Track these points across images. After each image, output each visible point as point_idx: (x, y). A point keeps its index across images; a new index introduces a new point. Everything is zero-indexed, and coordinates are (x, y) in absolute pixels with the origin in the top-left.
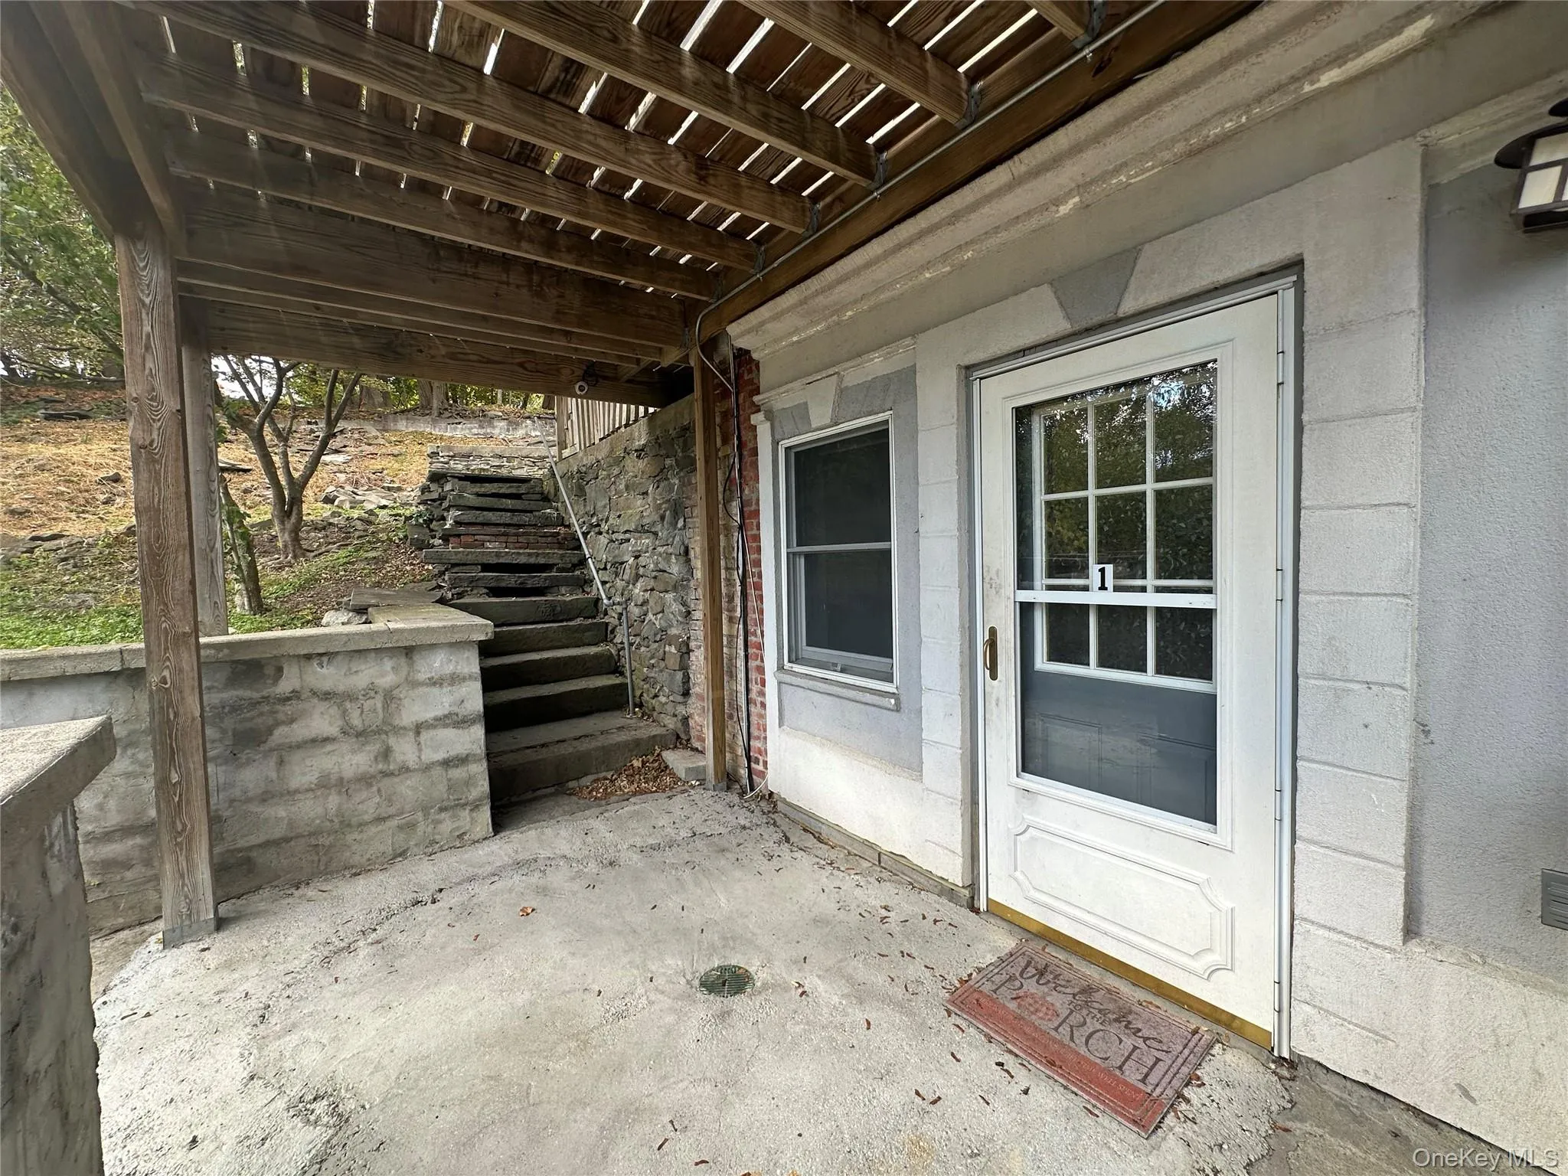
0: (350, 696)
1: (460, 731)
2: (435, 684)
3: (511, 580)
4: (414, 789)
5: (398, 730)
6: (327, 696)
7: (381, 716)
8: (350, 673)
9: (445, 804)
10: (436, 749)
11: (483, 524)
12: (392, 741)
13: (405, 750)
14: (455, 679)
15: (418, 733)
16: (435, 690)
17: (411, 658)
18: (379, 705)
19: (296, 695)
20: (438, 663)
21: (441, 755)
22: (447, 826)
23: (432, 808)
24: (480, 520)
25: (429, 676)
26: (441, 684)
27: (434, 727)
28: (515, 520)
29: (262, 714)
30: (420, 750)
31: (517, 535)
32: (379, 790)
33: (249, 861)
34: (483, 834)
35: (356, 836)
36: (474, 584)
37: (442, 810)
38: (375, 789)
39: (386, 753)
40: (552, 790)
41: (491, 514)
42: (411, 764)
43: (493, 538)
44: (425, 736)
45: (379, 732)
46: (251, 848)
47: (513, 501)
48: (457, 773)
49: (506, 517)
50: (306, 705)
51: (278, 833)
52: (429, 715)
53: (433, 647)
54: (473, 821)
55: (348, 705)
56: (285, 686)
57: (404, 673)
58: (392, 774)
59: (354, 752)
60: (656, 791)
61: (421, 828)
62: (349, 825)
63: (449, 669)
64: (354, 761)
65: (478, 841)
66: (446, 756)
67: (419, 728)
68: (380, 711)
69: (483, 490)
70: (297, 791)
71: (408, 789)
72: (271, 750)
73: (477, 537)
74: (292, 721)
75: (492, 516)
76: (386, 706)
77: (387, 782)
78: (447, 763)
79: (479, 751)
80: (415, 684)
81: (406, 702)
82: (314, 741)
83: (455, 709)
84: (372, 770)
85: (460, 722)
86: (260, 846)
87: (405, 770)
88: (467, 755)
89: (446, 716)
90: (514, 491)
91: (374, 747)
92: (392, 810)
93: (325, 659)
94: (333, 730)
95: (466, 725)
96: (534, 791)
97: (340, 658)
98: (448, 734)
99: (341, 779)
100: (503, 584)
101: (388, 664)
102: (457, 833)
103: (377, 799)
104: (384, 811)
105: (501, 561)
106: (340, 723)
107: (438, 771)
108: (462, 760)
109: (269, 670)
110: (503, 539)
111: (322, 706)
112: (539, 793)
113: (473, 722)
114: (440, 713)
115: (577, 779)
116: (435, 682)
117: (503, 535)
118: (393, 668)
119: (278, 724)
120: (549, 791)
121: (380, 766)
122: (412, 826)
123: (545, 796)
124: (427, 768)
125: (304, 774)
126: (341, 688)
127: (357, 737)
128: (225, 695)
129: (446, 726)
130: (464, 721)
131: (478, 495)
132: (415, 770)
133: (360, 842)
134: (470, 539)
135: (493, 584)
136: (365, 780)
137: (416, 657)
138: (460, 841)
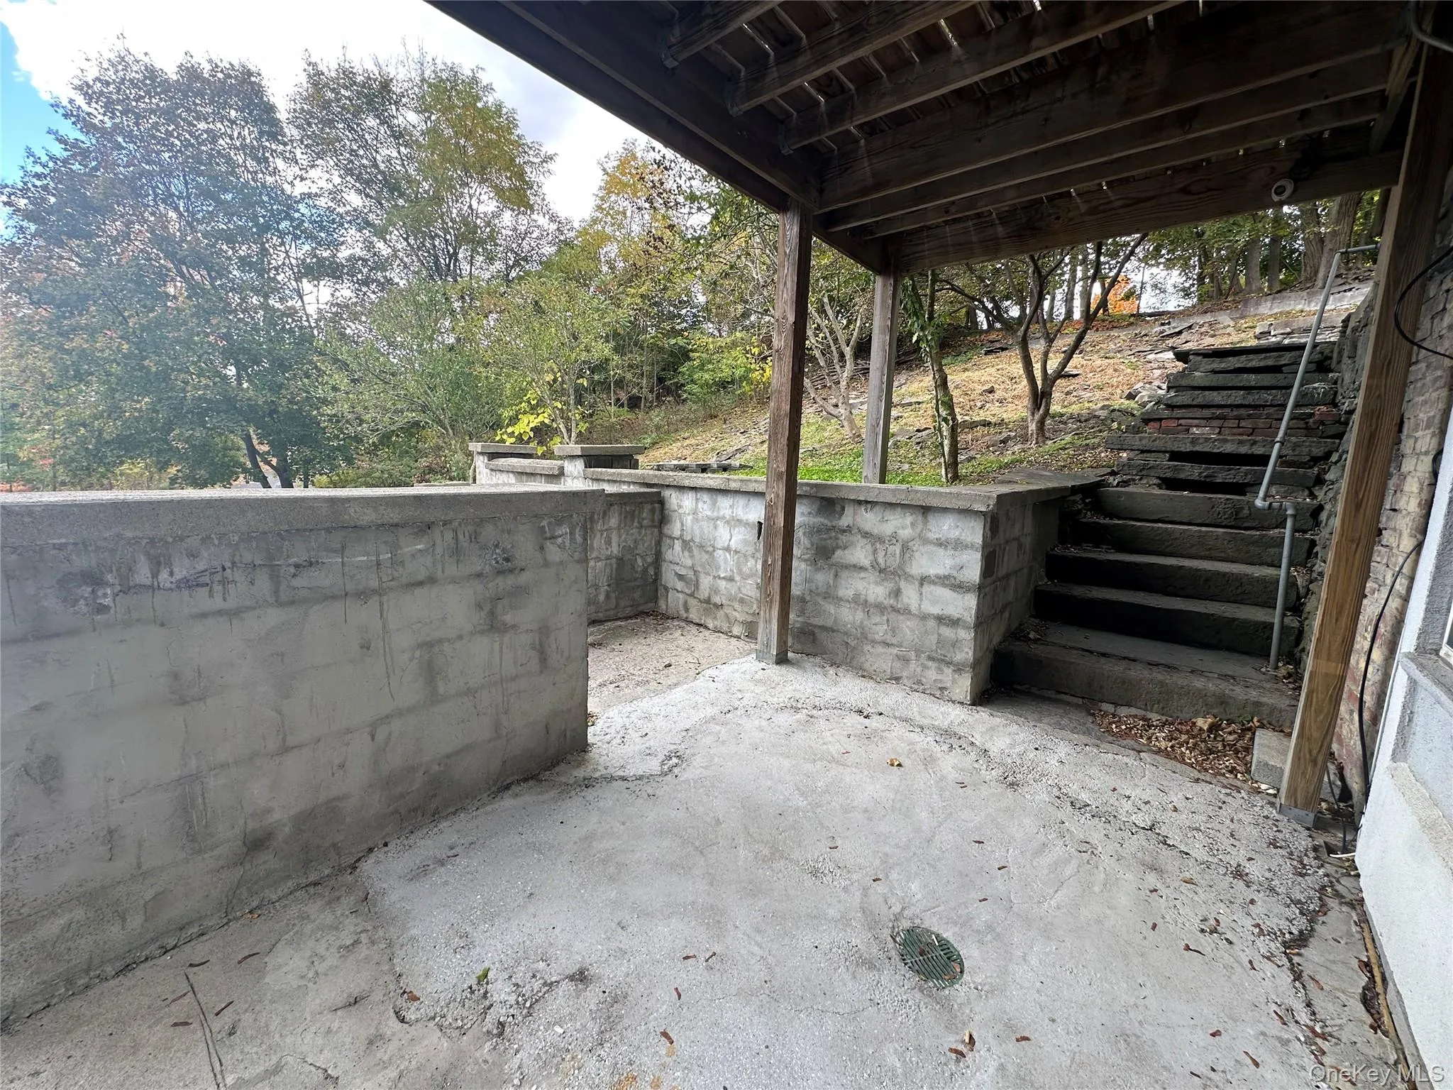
0: (880, 539)
1: (955, 595)
2: (941, 545)
3: (1193, 471)
4: (912, 631)
5: (909, 577)
6: (866, 535)
7: (898, 561)
8: (883, 521)
9: (934, 655)
10: (934, 602)
11: (1202, 407)
12: (903, 584)
13: (910, 595)
14: (958, 545)
15: (922, 585)
16: (941, 551)
17: (926, 518)
18: (898, 552)
19: (848, 530)
20: (946, 527)
21: (936, 610)
22: (932, 675)
23: (923, 652)
24: (1199, 401)
25: (937, 536)
26: (946, 546)
27: (933, 583)
28: (1250, 399)
29: (831, 538)
30: (921, 600)
31: (1239, 418)
32: (888, 620)
33: (813, 634)
34: (961, 698)
35: (869, 647)
36: (1144, 472)
37: (930, 658)
38: (885, 618)
39: (897, 593)
40: (1080, 701)
41: (1215, 393)
42: (914, 609)
43: (1204, 422)
44: (927, 589)
45: (894, 573)
46: (816, 626)
47: (1259, 376)
48: (947, 632)
49: (1237, 397)
50: (855, 539)
51: (829, 623)
52: (933, 571)
53: (945, 510)
54: (954, 681)
55: (878, 545)
56: (845, 521)
57: (918, 530)
58: (898, 611)
59: (876, 583)
60: (1191, 765)
61: (913, 665)
62: (866, 638)
63: (955, 534)
64: (876, 591)
65: (953, 702)
66: (940, 613)
67: (923, 580)
68: (898, 555)
69: (1223, 365)
70: (841, 599)
71: (909, 628)
72: (833, 565)
73: (1180, 421)
74: (845, 548)
75: (1216, 397)
76: (903, 552)
77: (893, 616)
78: (940, 619)
79: (969, 619)
80: (926, 541)
81: (917, 555)
82: (855, 566)
83: (954, 573)
84: (886, 602)
85: (959, 587)
86: (820, 627)
87: (907, 612)
88: (959, 619)
89: (945, 577)
90: (1270, 362)
91: (890, 585)
92: (894, 641)
93: (869, 506)
94: (866, 562)
95: (961, 590)
96: (1059, 692)
97: (878, 507)
98: (946, 593)
99: (866, 601)
100: (1182, 476)
101: (909, 519)
102: (939, 685)
103: (885, 627)
104: (889, 639)
105: (1198, 448)
106: (871, 558)
107: (931, 623)
108: (954, 623)
109: (838, 508)
110: (1217, 423)
111: (863, 542)
112: (1063, 697)
113: (968, 590)
114: (941, 571)
115: (1116, 704)
116: (940, 544)
117: (1217, 418)
118: (912, 524)
119: (838, 547)
120: (1075, 700)
121: (892, 601)
122: (906, 660)
123: (1068, 704)
124: (924, 617)
125: (847, 588)
126: (875, 531)
127: (880, 572)
128: (815, 520)
129: (944, 585)
130: (960, 587)
131: (1214, 372)
132: (914, 615)
133: (871, 654)
134: (1173, 424)
135: (1168, 475)
136: (881, 608)
137: (930, 517)
138: (940, 693)
